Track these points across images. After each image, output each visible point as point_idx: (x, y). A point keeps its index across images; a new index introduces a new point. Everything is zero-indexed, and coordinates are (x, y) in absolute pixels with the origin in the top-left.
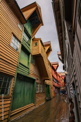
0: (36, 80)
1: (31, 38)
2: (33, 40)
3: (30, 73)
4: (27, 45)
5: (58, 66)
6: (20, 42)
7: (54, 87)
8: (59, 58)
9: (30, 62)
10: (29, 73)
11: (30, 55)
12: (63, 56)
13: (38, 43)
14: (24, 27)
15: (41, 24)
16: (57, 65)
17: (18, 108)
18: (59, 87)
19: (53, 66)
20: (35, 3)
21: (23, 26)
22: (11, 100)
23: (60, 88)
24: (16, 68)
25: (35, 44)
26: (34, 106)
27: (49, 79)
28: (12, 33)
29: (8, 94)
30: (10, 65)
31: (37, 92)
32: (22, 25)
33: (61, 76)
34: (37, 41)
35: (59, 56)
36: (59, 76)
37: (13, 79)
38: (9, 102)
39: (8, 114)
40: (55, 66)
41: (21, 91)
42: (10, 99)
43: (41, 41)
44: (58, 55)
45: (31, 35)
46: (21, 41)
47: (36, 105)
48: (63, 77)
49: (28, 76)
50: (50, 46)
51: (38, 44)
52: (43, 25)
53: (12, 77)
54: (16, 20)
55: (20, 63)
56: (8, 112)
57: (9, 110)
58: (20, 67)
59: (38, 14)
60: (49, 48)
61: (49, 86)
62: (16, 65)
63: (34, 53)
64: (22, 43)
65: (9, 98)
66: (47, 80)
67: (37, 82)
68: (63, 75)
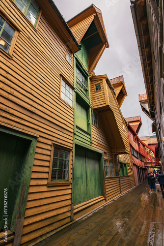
0: (103, 154)
1: (88, 75)
2: (91, 79)
3: (93, 142)
4: (83, 91)
5: (140, 125)
6: (73, 88)
7: (136, 168)
8: (144, 109)
9: (91, 122)
10: (91, 143)
11: (90, 109)
12: (152, 105)
13: (101, 85)
14: (76, 58)
15: (105, 45)
16: (138, 123)
17: (80, 202)
18: (145, 167)
19: (131, 124)
20: (92, 6)
21: (74, 56)
22: (71, 189)
23: (147, 169)
24: (72, 135)
25: (97, 87)
26: (104, 201)
27: (127, 152)
28: (61, 75)
29: (67, 179)
30: (65, 131)
31: (107, 176)
32: (72, 55)
33: (148, 144)
34: (100, 82)
35: (143, 105)
36: (144, 145)
37: (71, 154)
38: (69, 191)
39: (70, 209)
40: (134, 125)
41: (82, 175)
42: (70, 187)
43: (108, 81)
44: (141, 102)
45: (87, 70)
46: (75, 87)
47: (107, 199)
48: (153, 148)
49: (91, 149)
50: (124, 87)
51: (101, 88)
52: (108, 47)
53: (69, 152)
54: (62, 49)
55: (77, 127)
56: (70, 207)
57: (71, 205)
58: (77, 133)
59: (97, 28)
60: (121, 90)
61: (125, 165)
62: (72, 131)
63: (96, 105)
64: (76, 91)
65: (69, 185)
66: (122, 153)
67: (105, 157)
68: (152, 143)
